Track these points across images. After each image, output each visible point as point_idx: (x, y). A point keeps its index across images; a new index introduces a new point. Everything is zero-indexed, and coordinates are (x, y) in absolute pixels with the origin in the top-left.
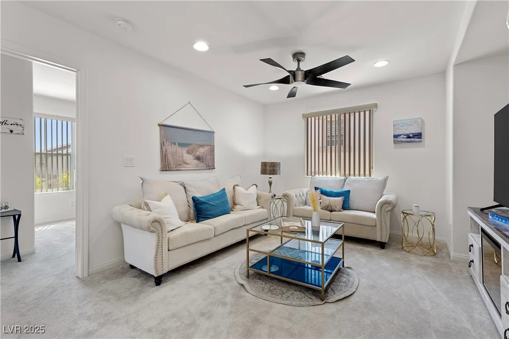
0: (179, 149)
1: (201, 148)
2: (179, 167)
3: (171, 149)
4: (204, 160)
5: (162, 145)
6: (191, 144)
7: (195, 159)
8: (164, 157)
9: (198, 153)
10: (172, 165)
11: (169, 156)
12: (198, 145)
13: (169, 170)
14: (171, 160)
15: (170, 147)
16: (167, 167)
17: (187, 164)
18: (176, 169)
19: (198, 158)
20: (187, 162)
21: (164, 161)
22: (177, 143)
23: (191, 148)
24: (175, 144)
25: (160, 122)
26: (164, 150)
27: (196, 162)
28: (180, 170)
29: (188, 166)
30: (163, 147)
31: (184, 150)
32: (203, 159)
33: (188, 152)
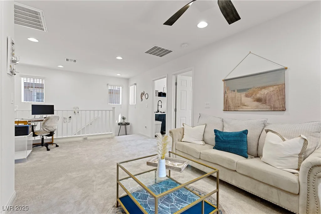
0: (238, 94)
1: (263, 90)
2: (238, 108)
3: (231, 95)
4: (267, 102)
5: (225, 93)
6: (251, 88)
7: (254, 101)
8: (226, 102)
9: (258, 96)
10: (232, 107)
11: (230, 101)
12: (258, 88)
13: (229, 111)
14: (231, 103)
15: (231, 94)
16: (228, 108)
17: (245, 105)
18: (234, 110)
19: (259, 100)
20: (246, 104)
21: (226, 104)
22: (236, 90)
23: (250, 91)
24: (234, 91)
25: (223, 79)
26: (226, 96)
27: (256, 103)
28: (237, 111)
29: (246, 107)
30: (225, 95)
31: (243, 95)
32: (265, 100)
33: (247, 96)
